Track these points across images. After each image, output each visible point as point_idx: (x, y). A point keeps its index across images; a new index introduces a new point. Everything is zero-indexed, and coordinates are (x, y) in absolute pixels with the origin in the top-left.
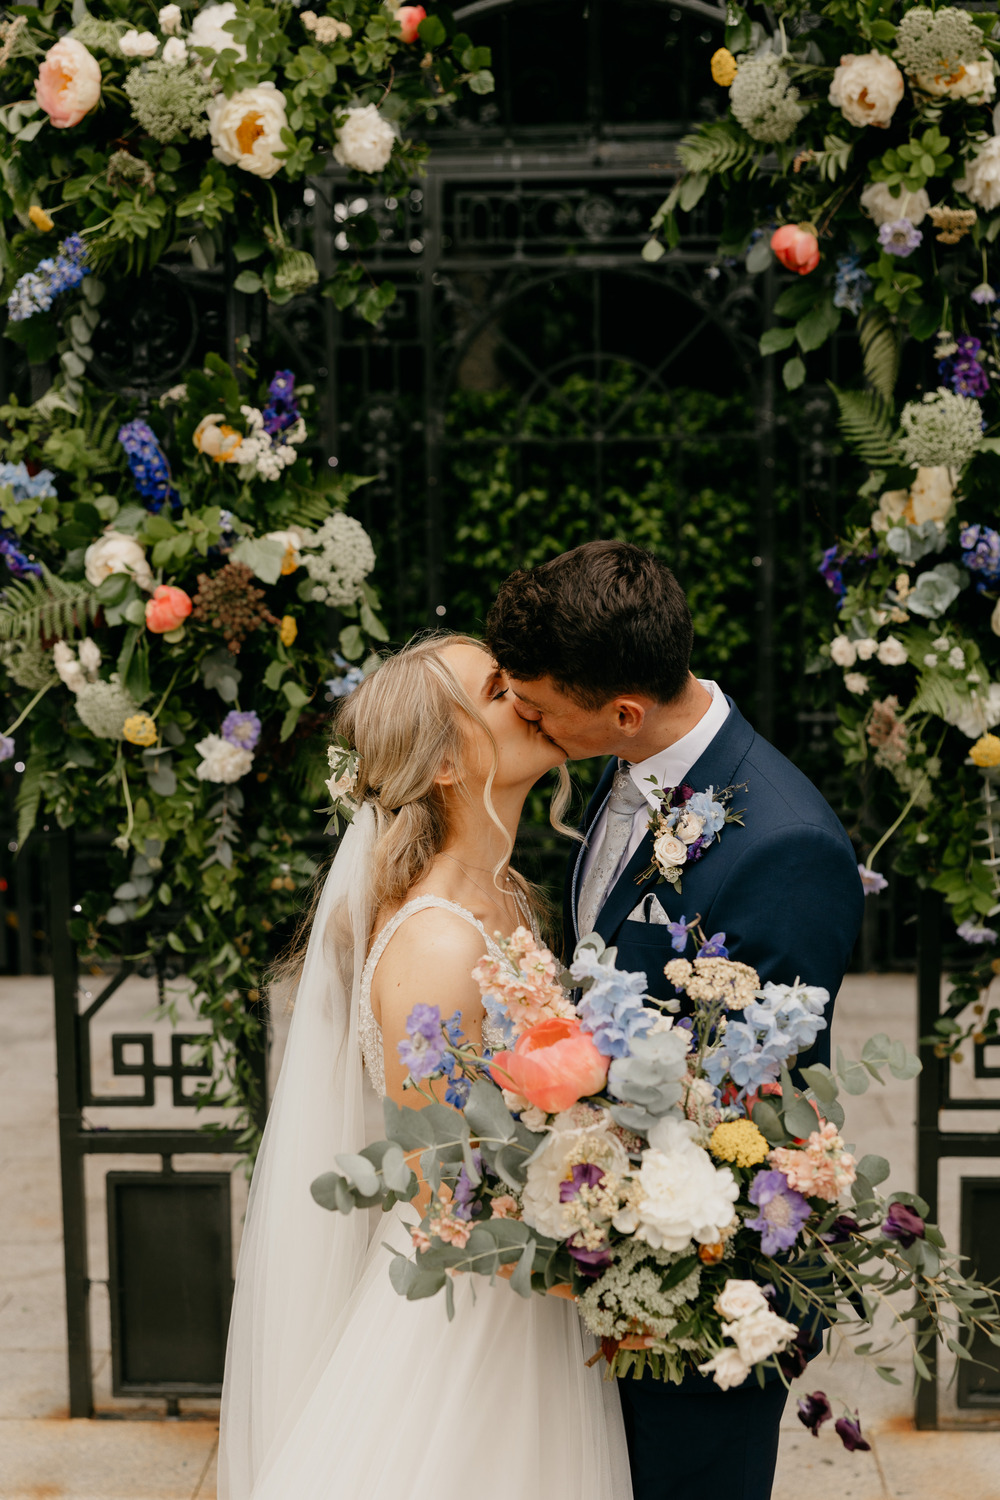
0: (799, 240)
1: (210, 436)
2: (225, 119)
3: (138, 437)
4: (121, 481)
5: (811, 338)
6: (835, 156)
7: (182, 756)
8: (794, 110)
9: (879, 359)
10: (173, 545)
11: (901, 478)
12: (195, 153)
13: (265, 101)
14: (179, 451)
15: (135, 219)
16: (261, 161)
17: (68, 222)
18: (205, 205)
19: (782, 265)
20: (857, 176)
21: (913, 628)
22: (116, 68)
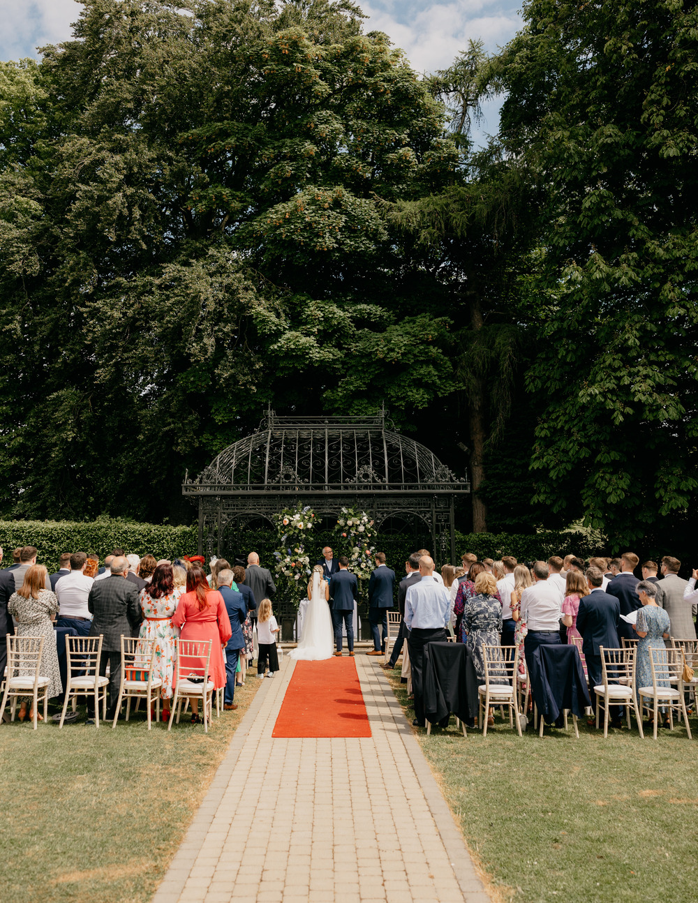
0: (345, 534)
1: (296, 550)
2: (298, 525)
3: (289, 550)
4: (288, 554)
5: (346, 542)
6: (347, 528)
7: (294, 577)
8: (344, 524)
9: (352, 544)
10: (293, 559)
11: (353, 554)
12: (296, 528)
13: (302, 523)
14: (293, 551)
15: (291, 533)
16: (301, 528)
17: (285, 533)
18: (297, 531)
19: (343, 537)
20: (349, 529)
21: (354, 566)
22: (290, 521)
